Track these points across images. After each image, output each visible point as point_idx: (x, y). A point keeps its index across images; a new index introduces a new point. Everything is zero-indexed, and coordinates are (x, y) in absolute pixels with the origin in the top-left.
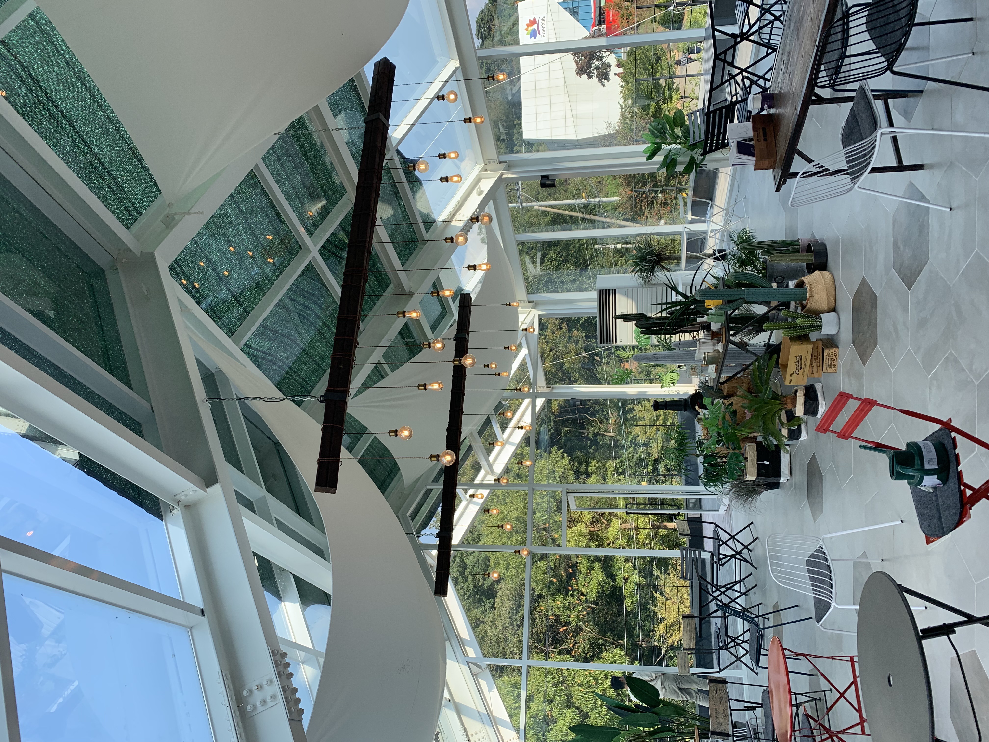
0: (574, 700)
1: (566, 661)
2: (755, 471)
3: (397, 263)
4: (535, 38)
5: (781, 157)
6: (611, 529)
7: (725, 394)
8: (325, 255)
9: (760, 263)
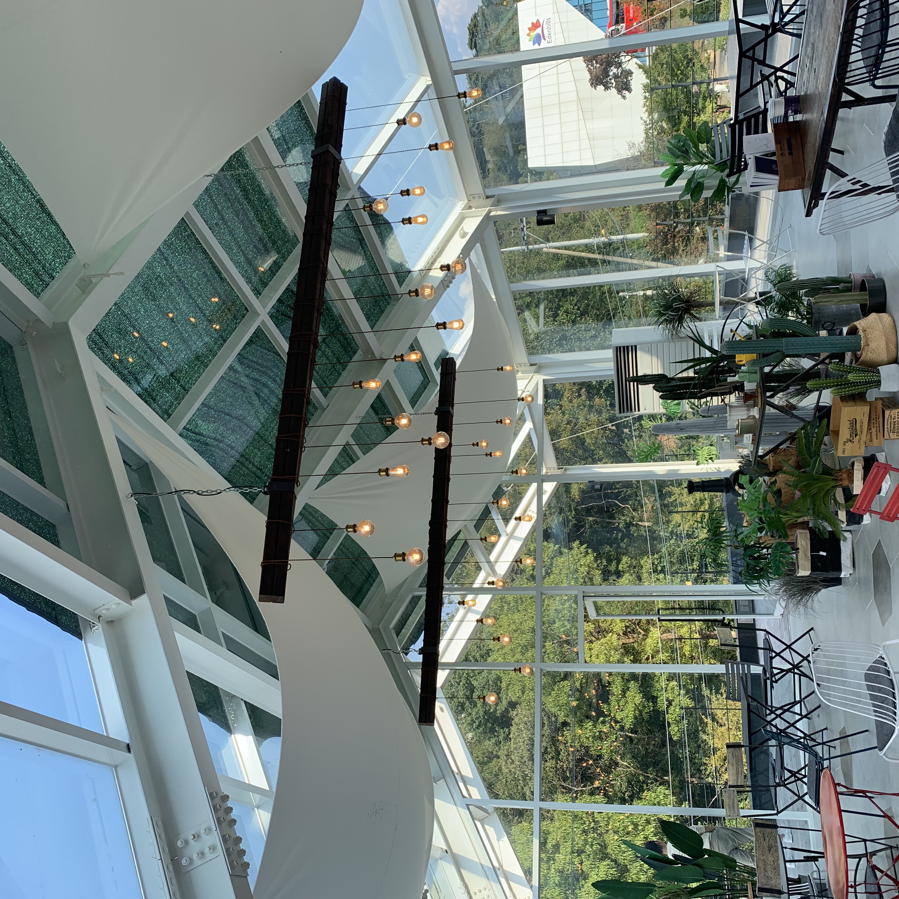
0: (609, 850)
1: (598, 803)
2: (808, 564)
3: (364, 325)
4: (539, 44)
5: (810, 173)
6: (649, 640)
7: (771, 469)
8: (277, 318)
9: (804, 306)
